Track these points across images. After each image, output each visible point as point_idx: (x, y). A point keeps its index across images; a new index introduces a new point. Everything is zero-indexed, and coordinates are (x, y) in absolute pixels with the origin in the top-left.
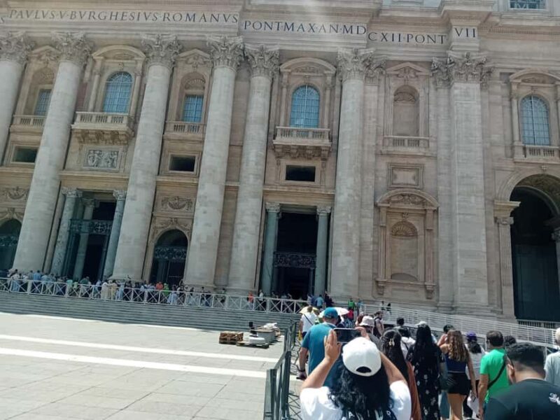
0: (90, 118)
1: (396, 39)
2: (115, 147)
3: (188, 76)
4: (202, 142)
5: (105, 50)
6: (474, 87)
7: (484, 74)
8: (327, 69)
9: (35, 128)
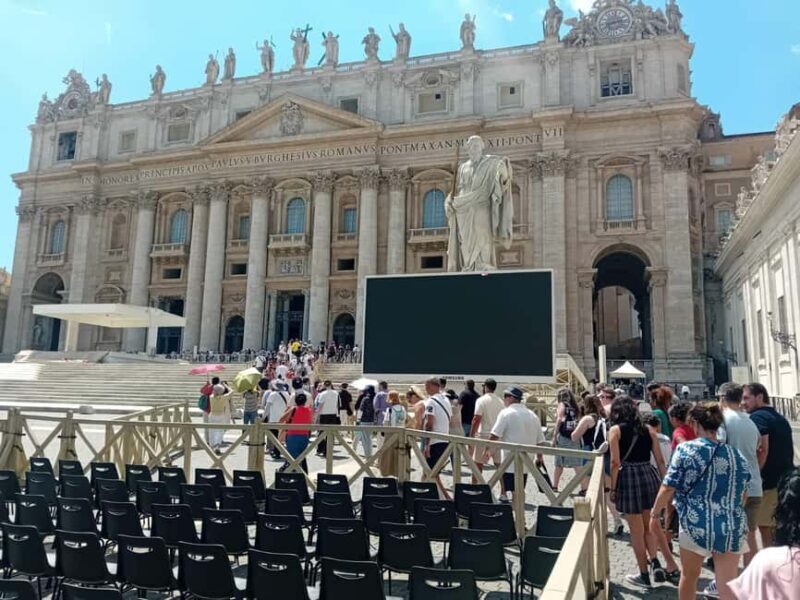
0: (279, 239)
1: (500, 144)
2: (299, 257)
3: (345, 196)
4: (357, 247)
5: (282, 184)
6: (560, 179)
7: (569, 168)
8: (448, 177)
9: (242, 248)
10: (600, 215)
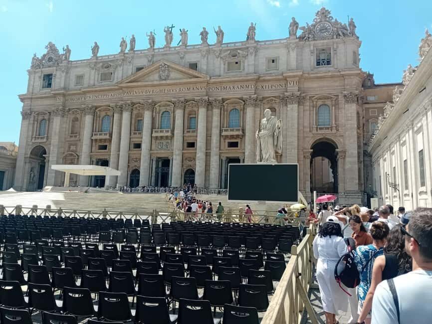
0: (157, 132)
1: (267, 87)
2: (167, 141)
3: (190, 111)
4: (197, 136)
5: (159, 104)
6: (297, 105)
7: (300, 100)
8: (241, 103)
9: (139, 136)
10: (314, 124)
